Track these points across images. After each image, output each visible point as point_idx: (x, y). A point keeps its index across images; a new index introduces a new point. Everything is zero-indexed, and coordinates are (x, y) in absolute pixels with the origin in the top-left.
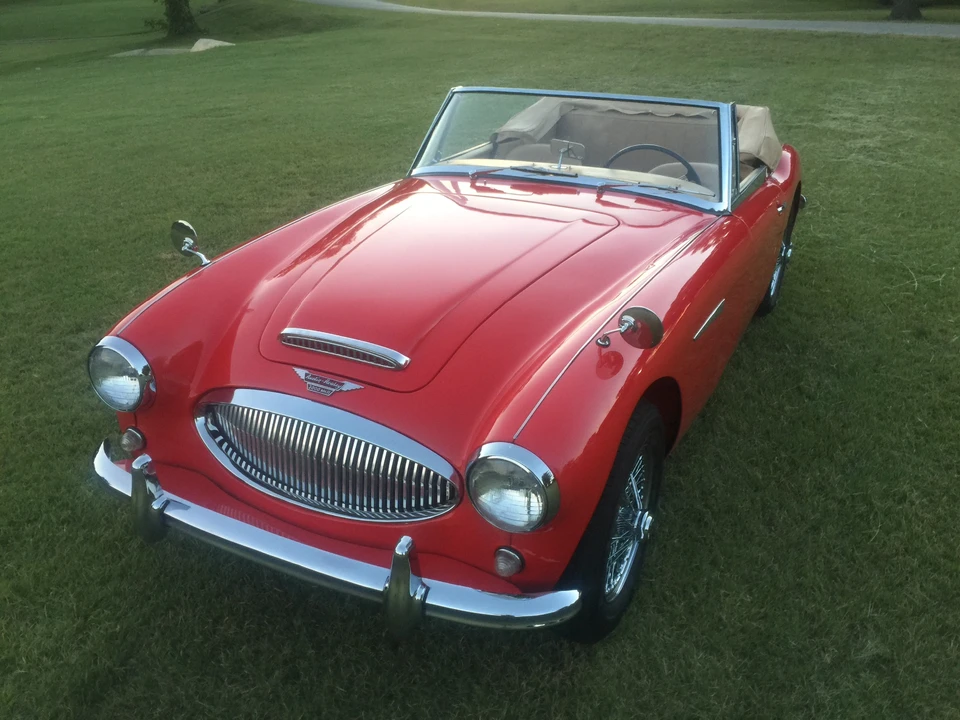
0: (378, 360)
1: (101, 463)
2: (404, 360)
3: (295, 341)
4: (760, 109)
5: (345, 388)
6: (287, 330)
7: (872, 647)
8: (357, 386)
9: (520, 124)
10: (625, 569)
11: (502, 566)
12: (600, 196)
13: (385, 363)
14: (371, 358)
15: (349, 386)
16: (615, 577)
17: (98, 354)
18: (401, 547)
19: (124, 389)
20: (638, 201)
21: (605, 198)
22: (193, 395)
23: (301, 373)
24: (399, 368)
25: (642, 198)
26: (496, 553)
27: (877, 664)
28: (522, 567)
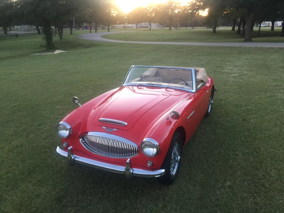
0: (121, 124)
1: (58, 150)
2: (126, 124)
3: (102, 121)
4: (203, 69)
5: (114, 130)
6: (100, 119)
7: (228, 183)
8: (117, 130)
9: (147, 73)
10: (175, 170)
11: (149, 165)
12: (166, 89)
13: (122, 124)
14: (119, 124)
15: (115, 130)
16: (173, 171)
17: (60, 125)
18: (128, 161)
20: (175, 90)
21: (167, 90)
22: (79, 134)
23: (104, 128)
24: (125, 125)
25: (176, 90)
26: (147, 162)
27: (230, 187)
28: (153, 165)
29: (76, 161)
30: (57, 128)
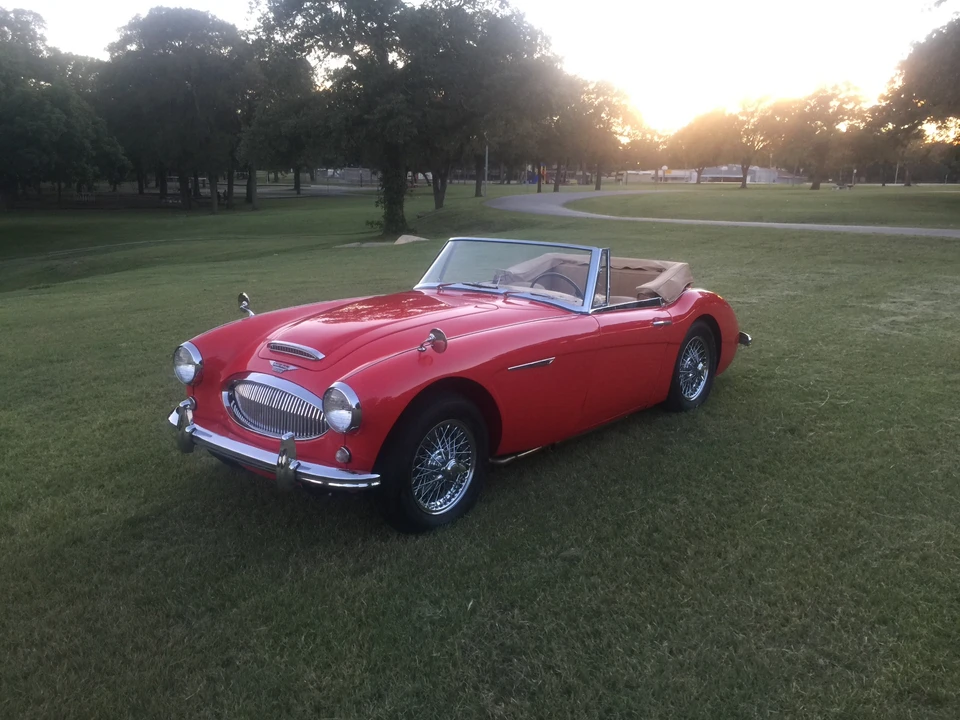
0: (308, 355)
2: (321, 356)
3: (274, 347)
5: (288, 369)
6: (272, 342)
8: (295, 368)
11: (338, 455)
12: (506, 299)
13: (313, 357)
14: (305, 354)
15: (292, 368)
17: (179, 351)
19: (187, 371)
20: (531, 303)
21: (509, 300)
22: (224, 377)
23: (272, 362)
24: (317, 360)
26: (337, 449)
28: (350, 459)
29: (195, 441)
30: (175, 355)
